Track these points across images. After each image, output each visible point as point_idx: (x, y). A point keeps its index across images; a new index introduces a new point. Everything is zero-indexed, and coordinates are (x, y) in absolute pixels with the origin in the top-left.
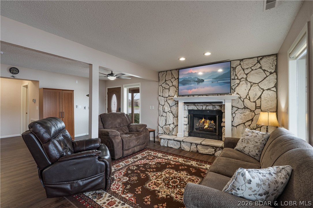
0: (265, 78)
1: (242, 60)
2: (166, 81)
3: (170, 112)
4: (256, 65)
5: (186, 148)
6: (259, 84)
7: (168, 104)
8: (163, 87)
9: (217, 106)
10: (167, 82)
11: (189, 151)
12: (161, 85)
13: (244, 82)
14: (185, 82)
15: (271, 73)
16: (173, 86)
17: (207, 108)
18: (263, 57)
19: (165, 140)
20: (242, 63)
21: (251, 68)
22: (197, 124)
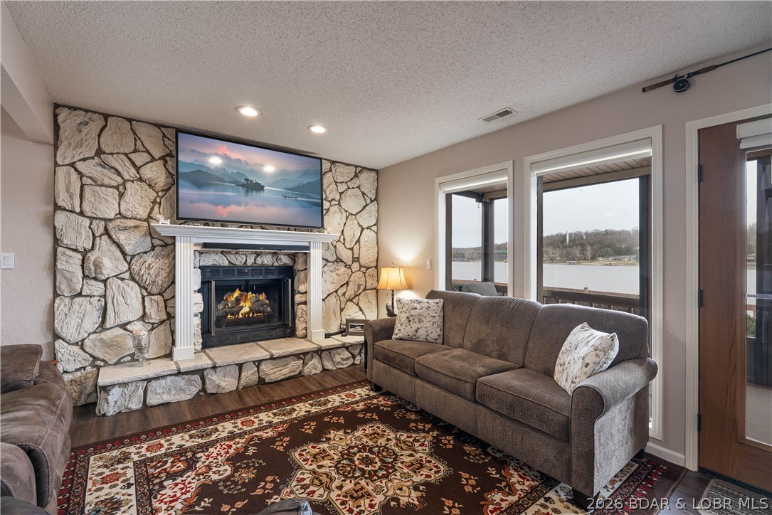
0: (364, 207)
1: (333, 162)
2: (99, 152)
3: (127, 276)
4: (354, 181)
5: (225, 382)
6: (357, 216)
7: (114, 248)
8: (81, 175)
9: (282, 257)
10: (112, 161)
11: (235, 388)
12: (72, 165)
13: (336, 208)
15: (372, 201)
16: (140, 179)
17: (259, 261)
18: (363, 169)
19: (131, 388)
20: (334, 170)
21: (346, 183)
22: (220, 307)
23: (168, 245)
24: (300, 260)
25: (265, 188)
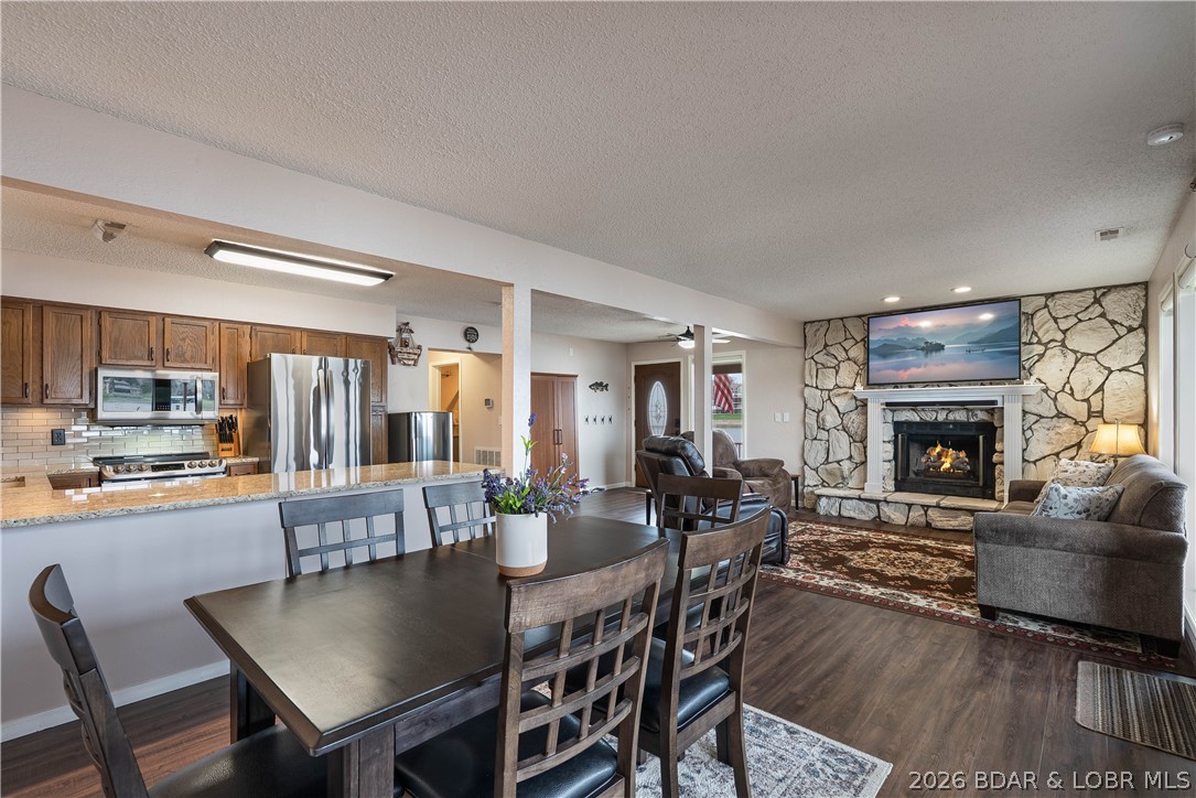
0: (1114, 342)
1: (1051, 296)
2: (826, 345)
3: (840, 427)
4: (1090, 309)
5: (896, 516)
6: (1099, 357)
7: (833, 409)
8: (817, 363)
9: (979, 413)
10: (832, 350)
11: (903, 523)
12: (812, 358)
13: (1057, 351)
14: (888, 351)
15: (1131, 329)
16: (849, 359)
17: (951, 417)
18: (1110, 289)
19: (833, 500)
20: (1051, 304)
21: (1076, 315)
22: (923, 460)
23: (863, 405)
25: (946, 347)
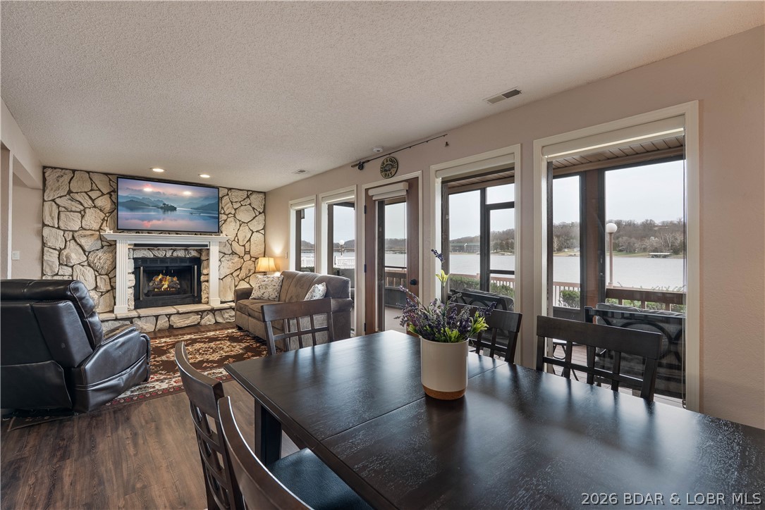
0: (254, 218)
1: (230, 189)
2: (70, 192)
3: (86, 263)
4: (246, 200)
5: (146, 326)
6: (249, 224)
7: (78, 247)
8: (59, 206)
9: (192, 251)
10: (77, 197)
11: (153, 330)
12: (53, 200)
13: (232, 219)
14: (134, 205)
15: (260, 213)
16: (95, 207)
17: (175, 254)
18: (254, 192)
20: (230, 194)
21: (240, 202)
22: (151, 284)
23: (112, 245)
24: (204, 254)
25: (177, 209)
